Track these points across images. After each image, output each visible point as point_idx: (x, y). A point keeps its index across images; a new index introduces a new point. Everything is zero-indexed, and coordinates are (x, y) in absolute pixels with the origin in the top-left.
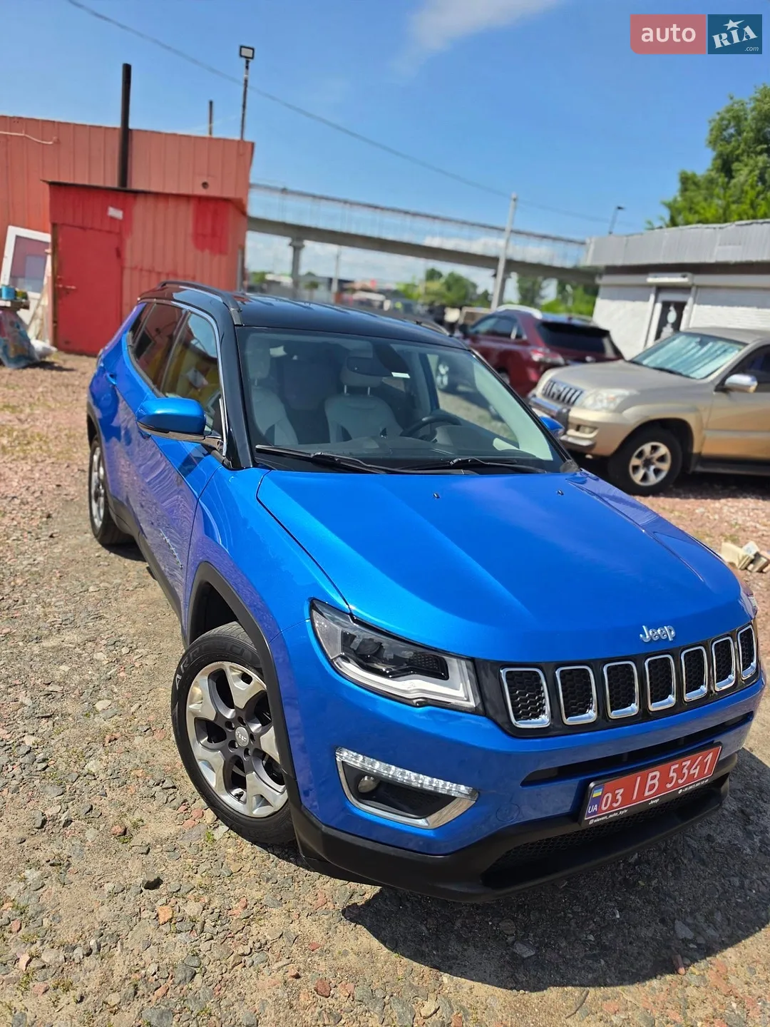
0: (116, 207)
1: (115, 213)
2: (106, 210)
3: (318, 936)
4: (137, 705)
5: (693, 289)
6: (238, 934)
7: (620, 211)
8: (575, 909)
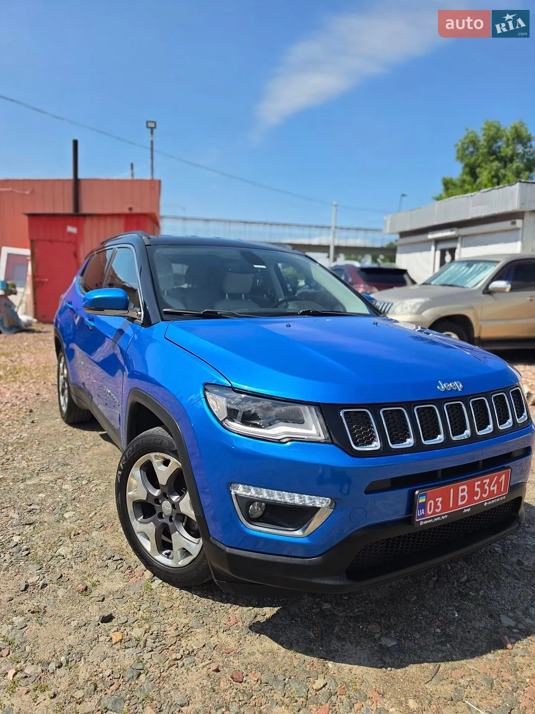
0: (72, 225)
1: (72, 229)
2: (65, 228)
3: (232, 643)
4: (93, 513)
5: (460, 239)
6: (172, 647)
7: (404, 198)
8: (424, 613)
